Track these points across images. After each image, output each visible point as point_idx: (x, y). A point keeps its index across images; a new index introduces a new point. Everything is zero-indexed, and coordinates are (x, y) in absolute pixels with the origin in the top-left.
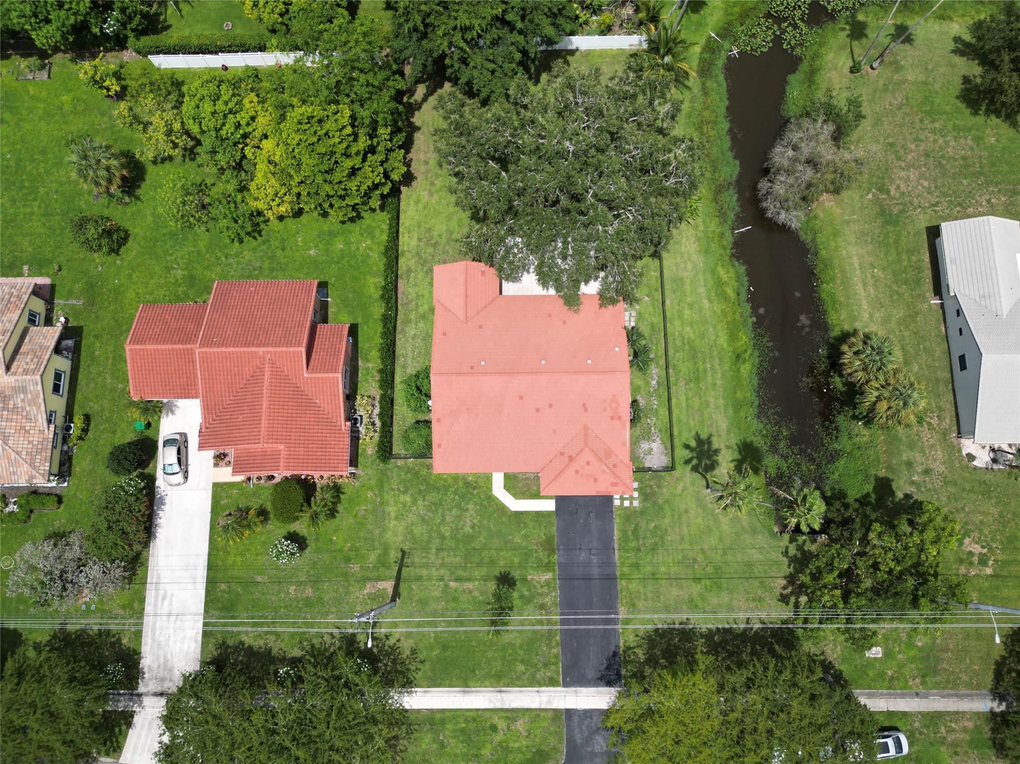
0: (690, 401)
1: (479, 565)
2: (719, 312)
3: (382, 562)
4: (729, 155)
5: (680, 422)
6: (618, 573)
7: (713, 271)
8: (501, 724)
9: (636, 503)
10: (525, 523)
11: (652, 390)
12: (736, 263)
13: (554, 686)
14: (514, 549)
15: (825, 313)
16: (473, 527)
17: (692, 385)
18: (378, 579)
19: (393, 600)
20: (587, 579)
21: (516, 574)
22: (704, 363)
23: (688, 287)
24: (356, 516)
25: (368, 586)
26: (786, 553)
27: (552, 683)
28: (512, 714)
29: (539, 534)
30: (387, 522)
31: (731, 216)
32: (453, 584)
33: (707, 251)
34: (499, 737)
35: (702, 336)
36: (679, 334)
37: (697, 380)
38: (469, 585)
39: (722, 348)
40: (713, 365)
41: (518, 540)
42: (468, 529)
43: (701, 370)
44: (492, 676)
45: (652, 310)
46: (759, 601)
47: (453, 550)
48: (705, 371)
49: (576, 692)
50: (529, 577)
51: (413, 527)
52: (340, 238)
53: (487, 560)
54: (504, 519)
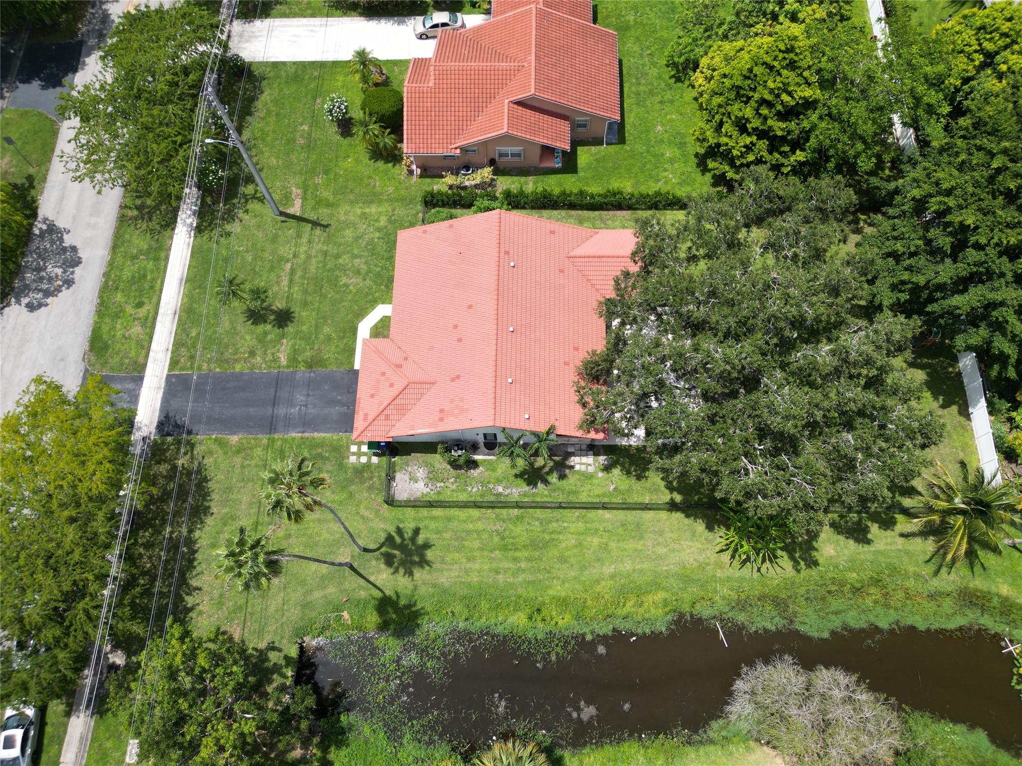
0: (475, 536)
1: (305, 292)
2: (598, 589)
3: (320, 203)
4: (836, 623)
5: (449, 519)
6: (276, 436)
7: (656, 585)
8: (142, 312)
9: (353, 459)
10: (343, 337)
11: (491, 486)
12: (669, 617)
13: (170, 365)
14: (317, 327)
15: (600, 744)
16: (346, 285)
17: (496, 539)
18: (304, 199)
19: (282, 214)
20: (275, 402)
21: (290, 329)
22: (529, 559)
23: (631, 545)
24: (370, 177)
25: (299, 191)
26: (272, 647)
27: (174, 363)
28: (150, 324)
29: (329, 353)
30: (361, 205)
31: (741, 618)
32: (289, 266)
33: (686, 579)
34: (129, 309)
35: (563, 560)
36: (565, 528)
37: (505, 548)
38: (285, 282)
39: (547, 587)
40: (523, 571)
41: (327, 330)
42: (344, 280)
43: (517, 554)
44: (191, 304)
45: (596, 492)
46: (219, 603)
47: (324, 266)
48: (515, 560)
49: (159, 388)
50: (285, 341)
51: (351, 229)
52: (678, 153)
53: (309, 299)
54: (350, 316)
